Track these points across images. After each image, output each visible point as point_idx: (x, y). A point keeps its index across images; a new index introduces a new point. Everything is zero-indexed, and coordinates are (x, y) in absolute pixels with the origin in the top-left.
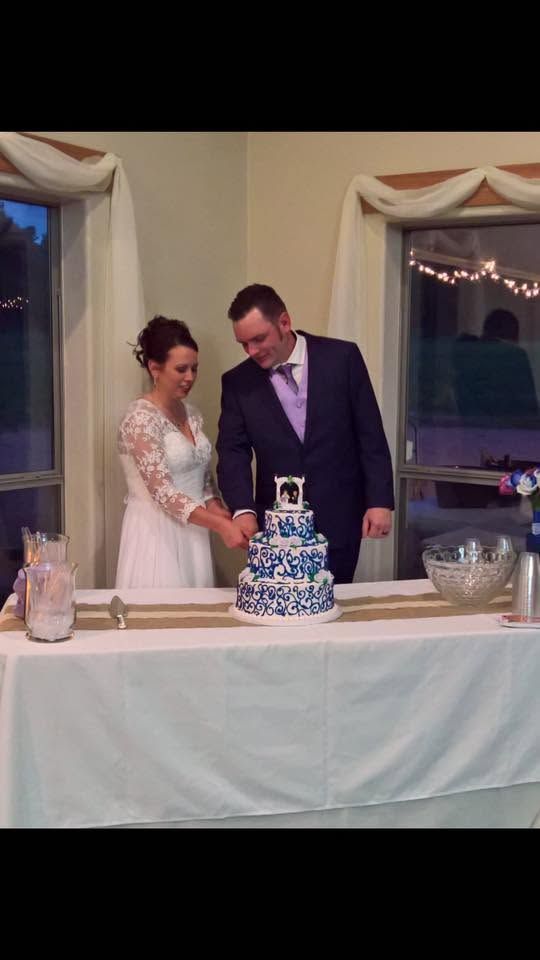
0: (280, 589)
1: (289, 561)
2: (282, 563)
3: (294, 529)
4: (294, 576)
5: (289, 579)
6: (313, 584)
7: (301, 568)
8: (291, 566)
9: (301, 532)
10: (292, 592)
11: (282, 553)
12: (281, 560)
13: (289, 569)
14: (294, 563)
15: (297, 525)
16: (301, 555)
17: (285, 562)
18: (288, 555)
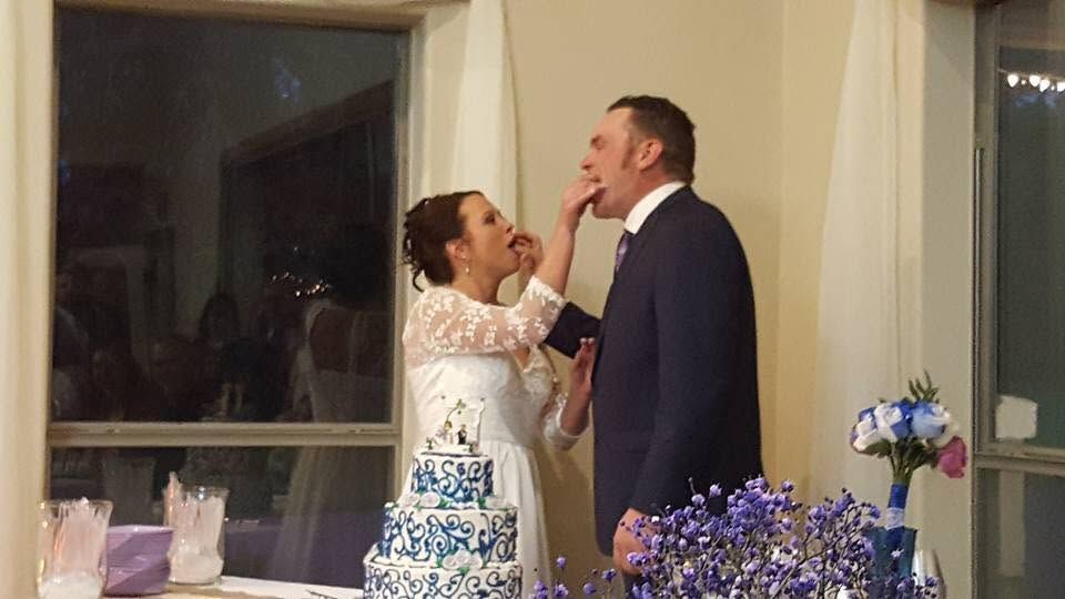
0: (387, 574)
1: (410, 532)
2: (400, 534)
3: (435, 481)
4: (413, 555)
5: (407, 560)
6: (439, 571)
7: (426, 543)
8: (412, 539)
9: (446, 488)
10: (402, 580)
11: (403, 516)
12: (400, 528)
13: (408, 543)
14: (417, 534)
15: (439, 475)
16: (429, 522)
17: (404, 530)
18: (410, 520)
